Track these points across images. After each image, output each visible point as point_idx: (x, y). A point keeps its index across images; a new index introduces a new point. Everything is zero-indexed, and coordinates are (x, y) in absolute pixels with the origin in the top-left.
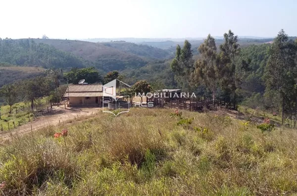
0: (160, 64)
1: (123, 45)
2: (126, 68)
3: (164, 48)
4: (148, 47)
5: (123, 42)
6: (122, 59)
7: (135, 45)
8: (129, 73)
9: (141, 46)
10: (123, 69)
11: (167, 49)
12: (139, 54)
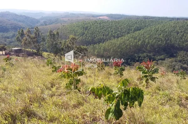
0: (32, 29)
1: (7, 14)
2: (10, 31)
3: (37, 18)
4: (26, 17)
5: (8, 13)
6: (6, 25)
7: (16, 15)
8: (11, 34)
9: (21, 16)
10: (7, 32)
11: (39, 18)
12: (20, 21)
